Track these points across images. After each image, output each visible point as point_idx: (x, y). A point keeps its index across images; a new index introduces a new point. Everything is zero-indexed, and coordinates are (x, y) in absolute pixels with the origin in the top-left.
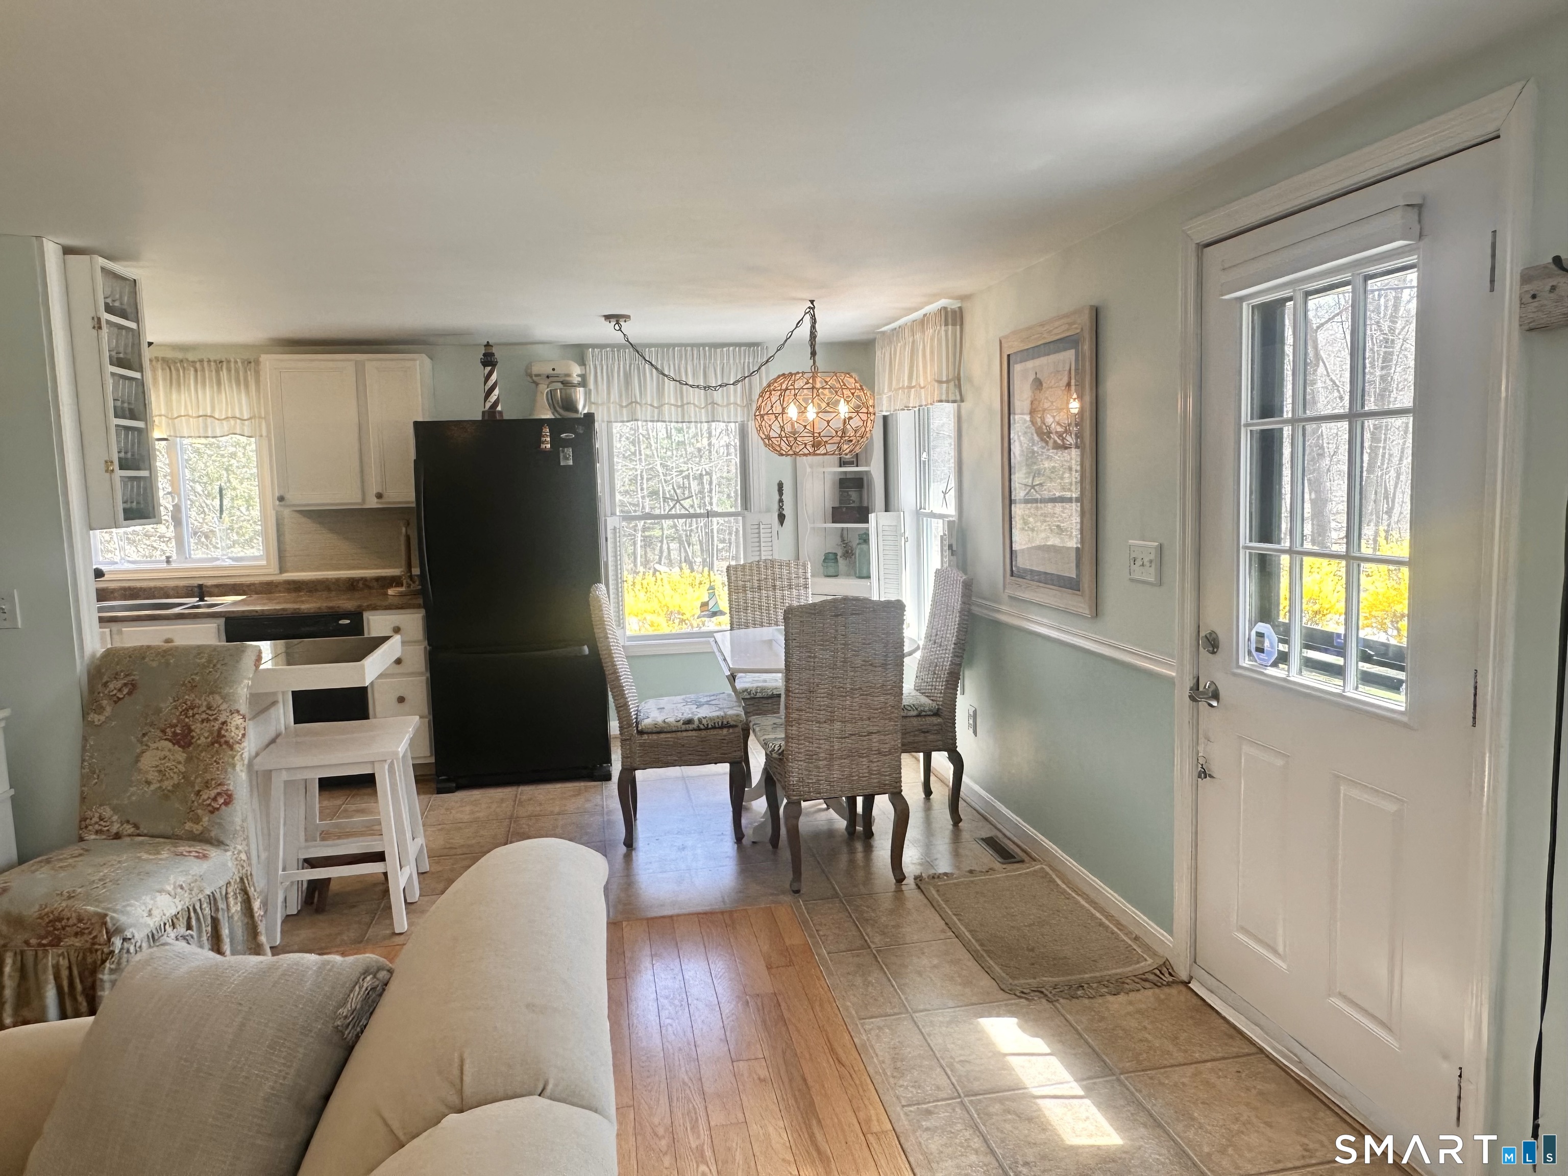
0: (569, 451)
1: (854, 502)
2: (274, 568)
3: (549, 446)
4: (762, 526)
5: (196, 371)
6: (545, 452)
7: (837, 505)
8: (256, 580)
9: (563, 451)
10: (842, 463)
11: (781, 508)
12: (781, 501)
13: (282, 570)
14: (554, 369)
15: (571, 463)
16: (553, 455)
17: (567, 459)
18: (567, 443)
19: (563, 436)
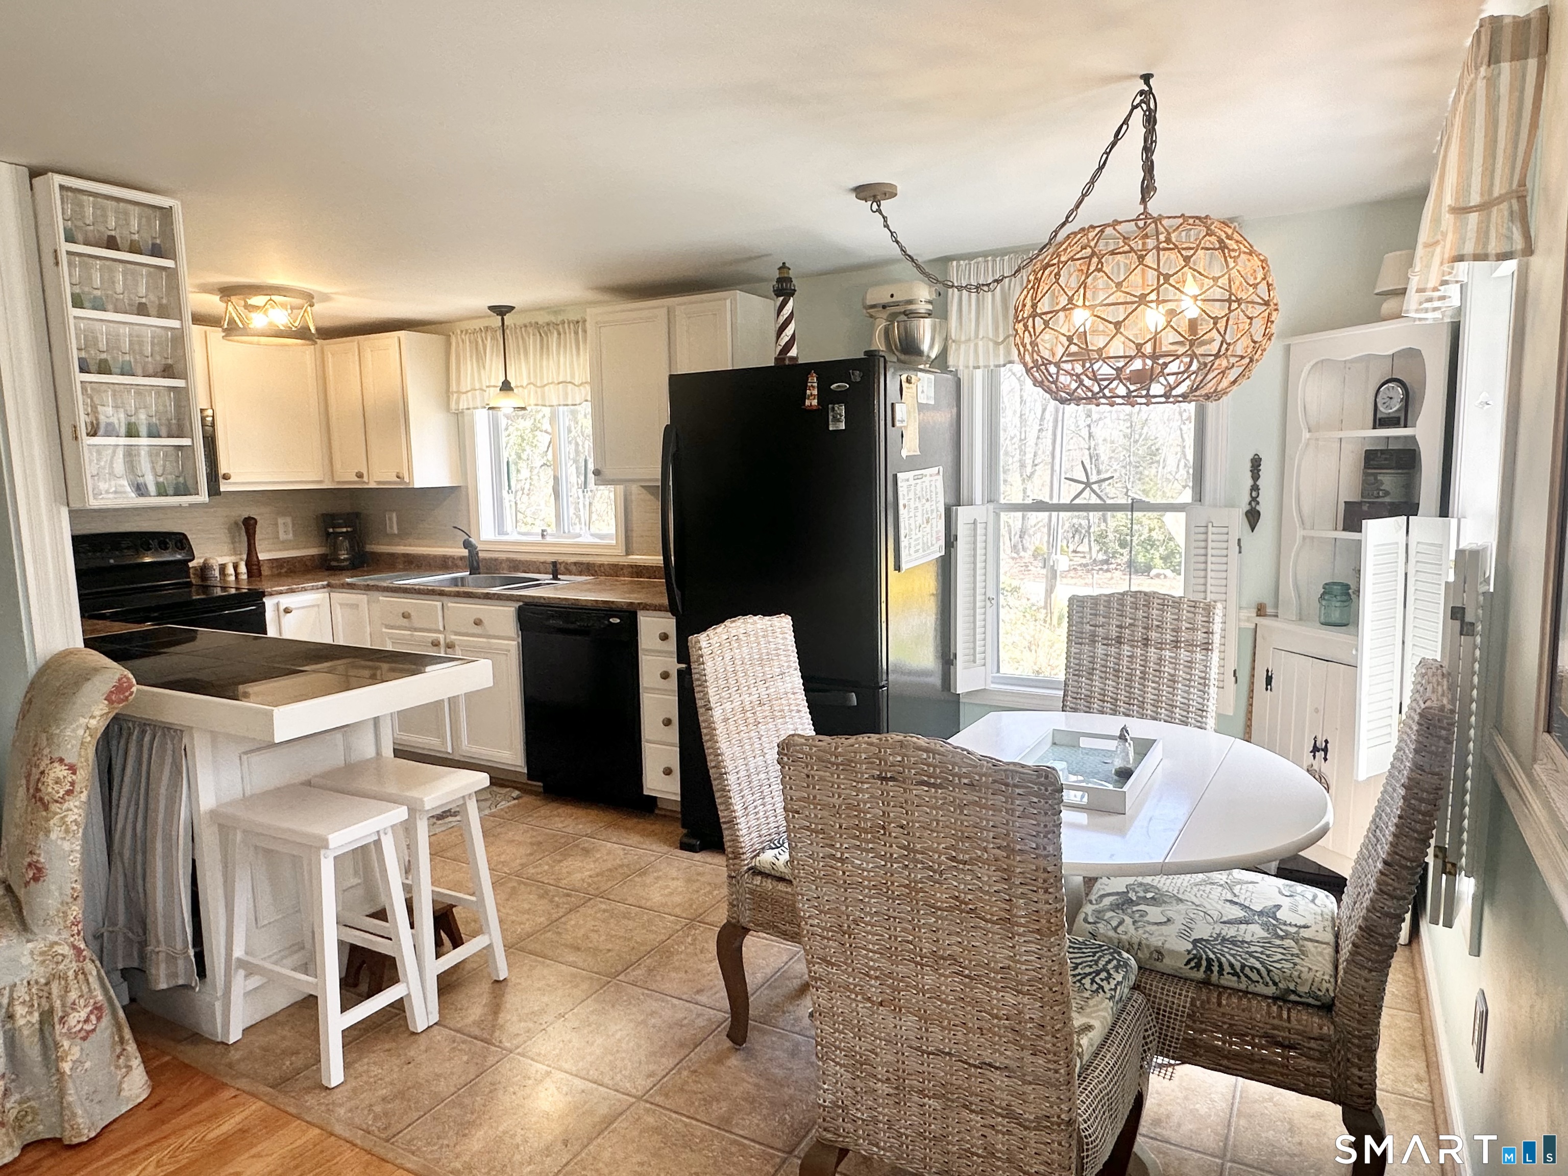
0: (842, 410)
1: (1387, 493)
2: (621, 550)
3: (815, 402)
4: (1210, 529)
5: (559, 334)
6: (810, 411)
7: (1356, 498)
8: (605, 560)
9: (833, 409)
10: (1380, 422)
11: (1254, 500)
12: (1255, 488)
13: (628, 553)
14: (892, 296)
15: (842, 426)
16: (821, 414)
17: (837, 420)
18: (839, 397)
19: (834, 386)
